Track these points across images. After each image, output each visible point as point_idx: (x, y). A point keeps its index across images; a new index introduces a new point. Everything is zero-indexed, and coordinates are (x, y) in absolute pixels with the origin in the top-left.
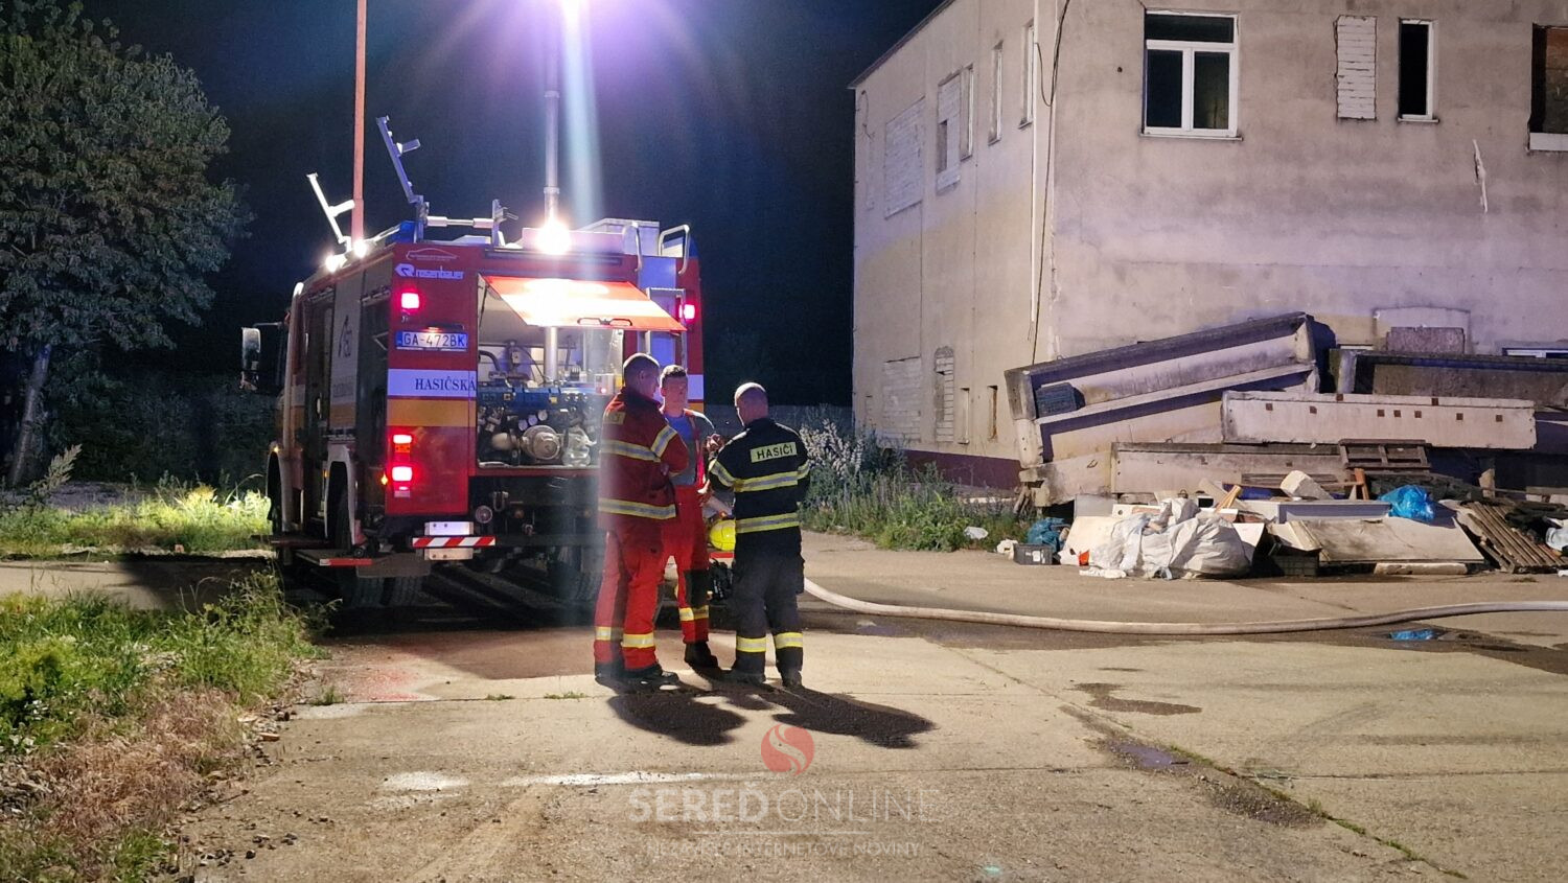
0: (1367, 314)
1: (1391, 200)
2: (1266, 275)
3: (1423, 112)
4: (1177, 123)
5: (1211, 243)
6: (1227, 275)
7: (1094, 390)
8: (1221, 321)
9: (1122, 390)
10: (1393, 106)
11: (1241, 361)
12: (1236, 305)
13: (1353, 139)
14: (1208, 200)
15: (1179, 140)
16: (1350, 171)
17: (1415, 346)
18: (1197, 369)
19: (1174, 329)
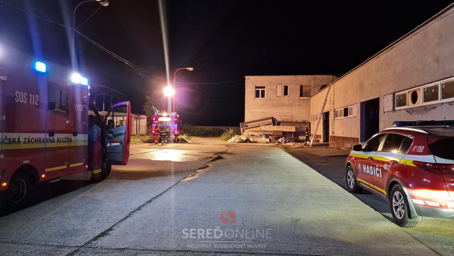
0: (280, 117)
1: (283, 105)
2: (269, 113)
3: (287, 95)
4: (259, 97)
5: (262, 110)
6: (264, 113)
7: (249, 125)
8: (264, 118)
9: (252, 125)
10: (283, 95)
11: (265, 122)
12: (265, 116)
13: (278, 98)
14: (262, 105)
15: (259, 99)
16: (278, 102)
17: (285, 120)
18: (260, 123)
19: (258, 119)
